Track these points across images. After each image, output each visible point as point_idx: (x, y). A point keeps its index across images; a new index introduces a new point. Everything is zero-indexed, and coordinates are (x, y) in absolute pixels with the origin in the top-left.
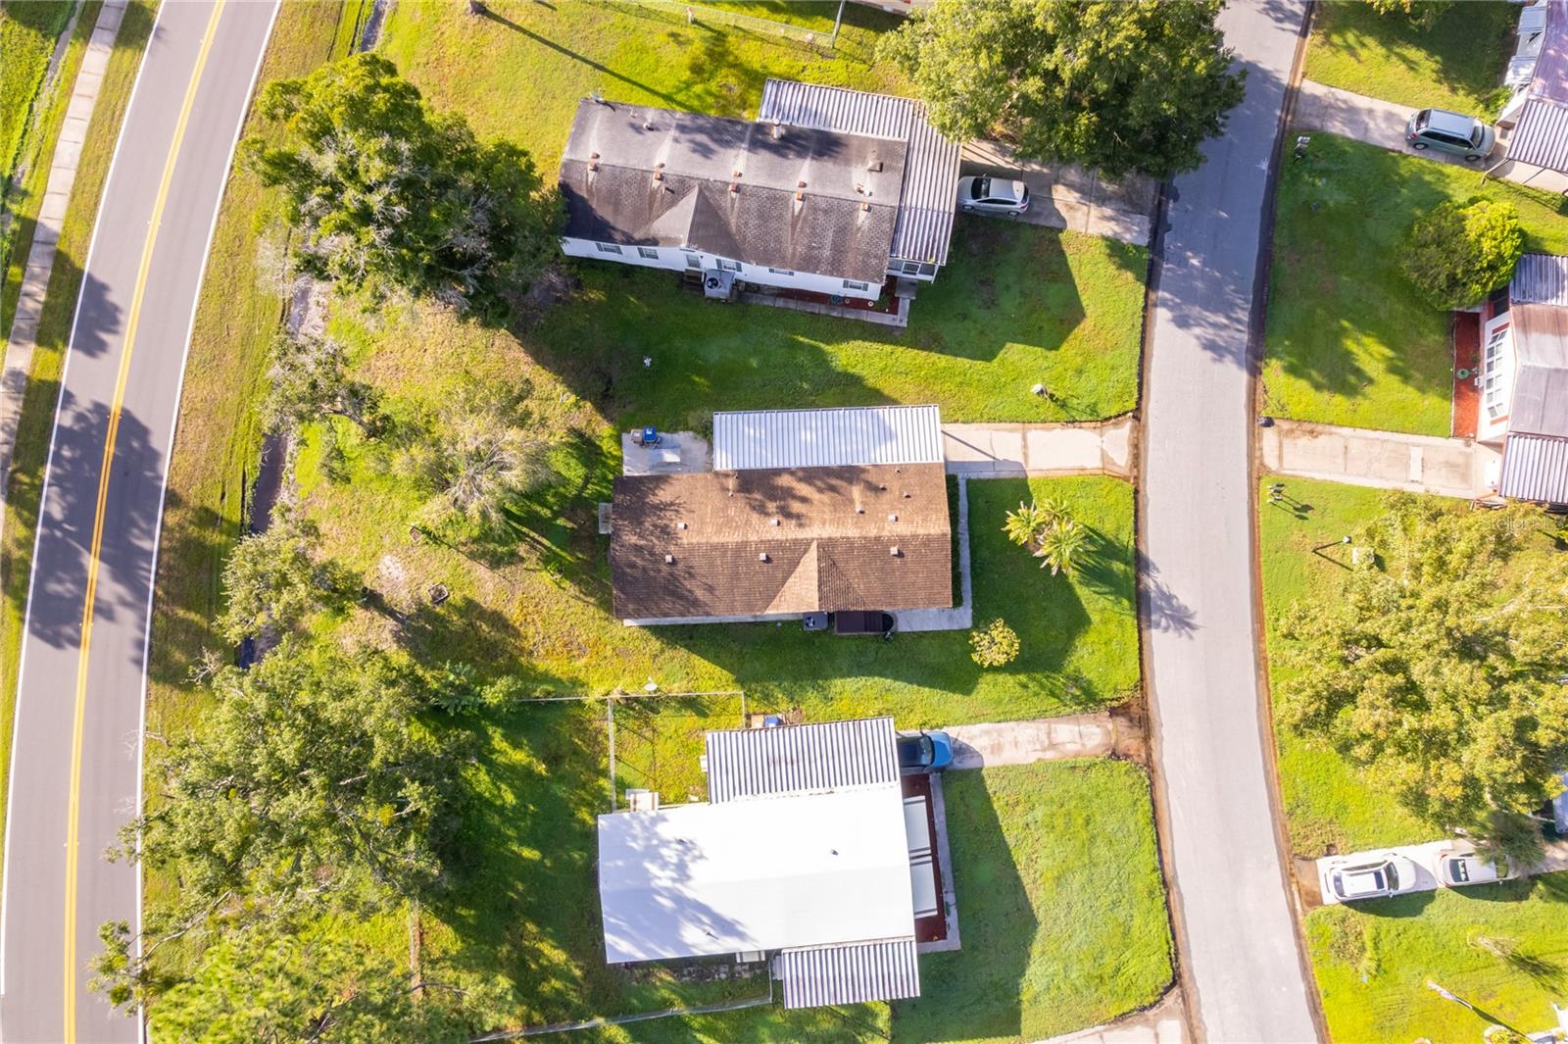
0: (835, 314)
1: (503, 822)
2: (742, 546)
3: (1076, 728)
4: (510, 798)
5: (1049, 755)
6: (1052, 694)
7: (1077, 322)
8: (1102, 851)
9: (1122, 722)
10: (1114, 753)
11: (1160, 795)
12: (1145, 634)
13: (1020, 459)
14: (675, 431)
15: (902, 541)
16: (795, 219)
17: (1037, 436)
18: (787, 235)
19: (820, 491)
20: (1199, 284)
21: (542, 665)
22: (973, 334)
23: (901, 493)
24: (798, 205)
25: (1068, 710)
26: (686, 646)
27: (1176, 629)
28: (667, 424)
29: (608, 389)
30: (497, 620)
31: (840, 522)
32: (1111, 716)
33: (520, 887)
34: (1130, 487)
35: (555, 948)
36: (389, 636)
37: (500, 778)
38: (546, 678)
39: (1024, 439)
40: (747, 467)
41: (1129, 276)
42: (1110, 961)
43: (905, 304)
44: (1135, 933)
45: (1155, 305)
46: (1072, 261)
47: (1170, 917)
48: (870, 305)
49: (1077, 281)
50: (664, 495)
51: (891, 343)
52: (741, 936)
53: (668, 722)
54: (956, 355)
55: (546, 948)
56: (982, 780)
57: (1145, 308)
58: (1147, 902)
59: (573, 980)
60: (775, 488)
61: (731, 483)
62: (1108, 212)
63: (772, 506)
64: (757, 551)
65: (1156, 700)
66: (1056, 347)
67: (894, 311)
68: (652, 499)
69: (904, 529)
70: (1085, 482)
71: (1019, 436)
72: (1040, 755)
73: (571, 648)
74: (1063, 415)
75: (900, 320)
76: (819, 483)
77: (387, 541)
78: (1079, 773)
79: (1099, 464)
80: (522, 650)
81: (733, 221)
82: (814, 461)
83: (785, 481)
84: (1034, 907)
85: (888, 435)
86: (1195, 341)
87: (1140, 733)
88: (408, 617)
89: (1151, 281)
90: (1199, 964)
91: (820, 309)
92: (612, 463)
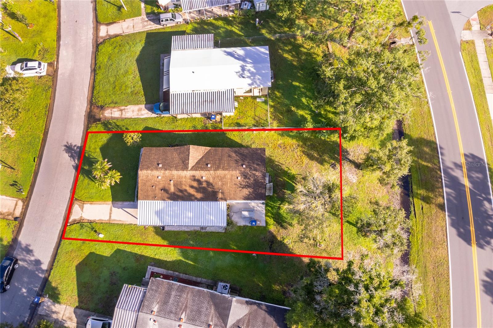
0: (177, 273)
1: (306, 93)
2: (216, 169)
4: (304, 100)
5: (123, 108)
6: (118, 126)
7: (79, 264)
8: (112, 80)
9: (97, 117)
11: (90, 95)
12: (83, 145)
13: (113, 208)
14: (244, 226)
15: (157, 169)
16: (185, 310)
17: (105, 217)
18: (190, 303)
19: (186, 190)
20: (25, 279)
21: (294, 141)
22: (123, 261)
23: (155, 188)
24: (183, 316)
27: (71, 145)
28: (248, 229)
30: (311, 158)
31: (180, 177)
32: (100, 119)
33: (299, 74)
35: (287, 58)
36: (351, 153)
37: (307, 106)
38: (293, 137)
39: (110, 217)
40: (214, 203)
41: (53, 284)
42: (116, 51)
43: (148, 274)
44: (107, 57)
45: (47, 271)
46: (76, 292)
47: (95, 61)
48: (162, 276)
49: (76, 283)
50: (246, 192)
51: (155, 259)
52: (225, 52)
53: (249, 121)
54: (131, 252)
56: (146, 100)
57: (51, 269)
58: (101, 65)
60: (203, 193)
61: (220, 195)
62: (54, 316)
63: (204, 185)
64: (211, 167)
65: (84, 124)
66: (91, 254)
67: (152, 273)
68: (251, 190)
69: (156, 173)
70: (91, 200)
71: (112, 218)
72: (126, 108)
73: (284, 147)
74: (94, 225)
75: (151, 269)
76: (186, 194)
77: (355, 188)
79: (85, 206)
81: (213, 311)
82: (188, 204)
83: (199, 195)
84: (136, 65)
85: (158, 213)
86: (35, 254)
87: (93, 114)
89: (46, 281)
90: (90, 49)
91: (182, 276)
92: (269, 214)
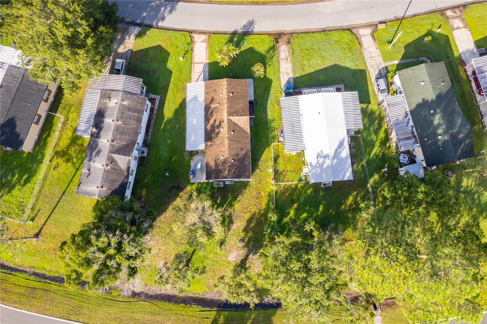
0: (155, 117)
1: (312, 217)
2: (229, 139)
3: (282, 52)
4: (304, 215)
5: (289, 59)
6: (272, 58)
7: (162, 47)
8: (316, 47)
9: (279, 40)
10: (289, 43)
11: (299, 31)
12: (255, 33)
13: (203, 64)
14: (190, 166)
15: (228, 92)
16: (124, 123)
17: (196, 60)
18: (129, 127)
19: (212, 116)
20: (152, 13)
21: (264, 206)
22: (163, 77)
23: (214, 93)
24: (120, 122)
25: (277, 54)
26: (258, 162)
27: (254, 25)
28: (188, 168)
29: (176, 188)
30: (249, 221)
31: (222, 111)
32: (278, 43)
33: (331, 211)
34: (212, 35)
35: (348, 200)
36: (255, 256)
37: (299, 218)
38: (268, 205)
39: (197, 63)
40: (204, 139)
41: (148, 32)
42: (345, 46)
43: (153, 96)
44: (337, 39)
45: (158, 26)
46: (142, 48)
47: (333, 30)
48: (152, 106)
49: (149, 47)
50: (212, 164)
51: (165, 100)
52: (343, 140)
53: (281, 167)
54: (170, 82)
55: (348, 202)
56: (297, 77)
57: (158, 29)
58: (329, 36)
59: (357, 194)
60: (211, 130)
61: (209, 143)
62: (127, 37)
63: (217, 131)
64: (231, 134)
65: (274, 31)
66: (169, 54)
67: (155, 99)
68: (213, 168)
69: (225, 92)
70: (210, 47)
71: (196, 65)
72: (289, 62)
73: (258, 197)
74: (190, 52)
75: (158, 98)
76: (210, 117)
77: (224, 259)
78: (294, 52)
79: (205, 43)
80: (259, 213)
81: (123, 143)
82: (203, 119)
83: (209, 127)
84: (331, 65)
85: (195, 98)
86: (169, 15)
87: (283, 36)
88: (249, 250)
89: (150, 27)
90: (345, 24)
91: (153, 121)
92: (200, 186)
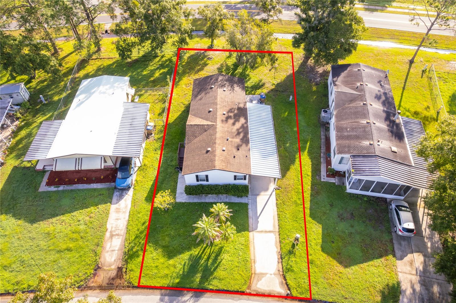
0: (322, 155)
1: (138, 72)
3: (117, 249)
5: (108, 234)
9: (114, 274)
10: (99, 268)
13: (259, 229)
16: (357, 122)
22: (323, 209)
23: (236, 155)
24: (364, 122)
25: (127, 245)
29: (280, 92)
30: (201, 70)
31: (223, 132)
32: (118, 268)
34: (244, 289)
39: (270, 232)
43: (332, 180)
48: (329, 167)
54: (311, 201)
56: (105, 203)
60: (239, 117)
61: (242, 106)
63: (231, 114)
64: (213, 108)
67: (328, 176)
69: (218, 152)
70: (248, 262)
71: (271, 229)
72: (109, 230)
75: (324, 179)
78: (95, 248)
79: (258, 271)
81: (351, 105)
83: (242, 120)
